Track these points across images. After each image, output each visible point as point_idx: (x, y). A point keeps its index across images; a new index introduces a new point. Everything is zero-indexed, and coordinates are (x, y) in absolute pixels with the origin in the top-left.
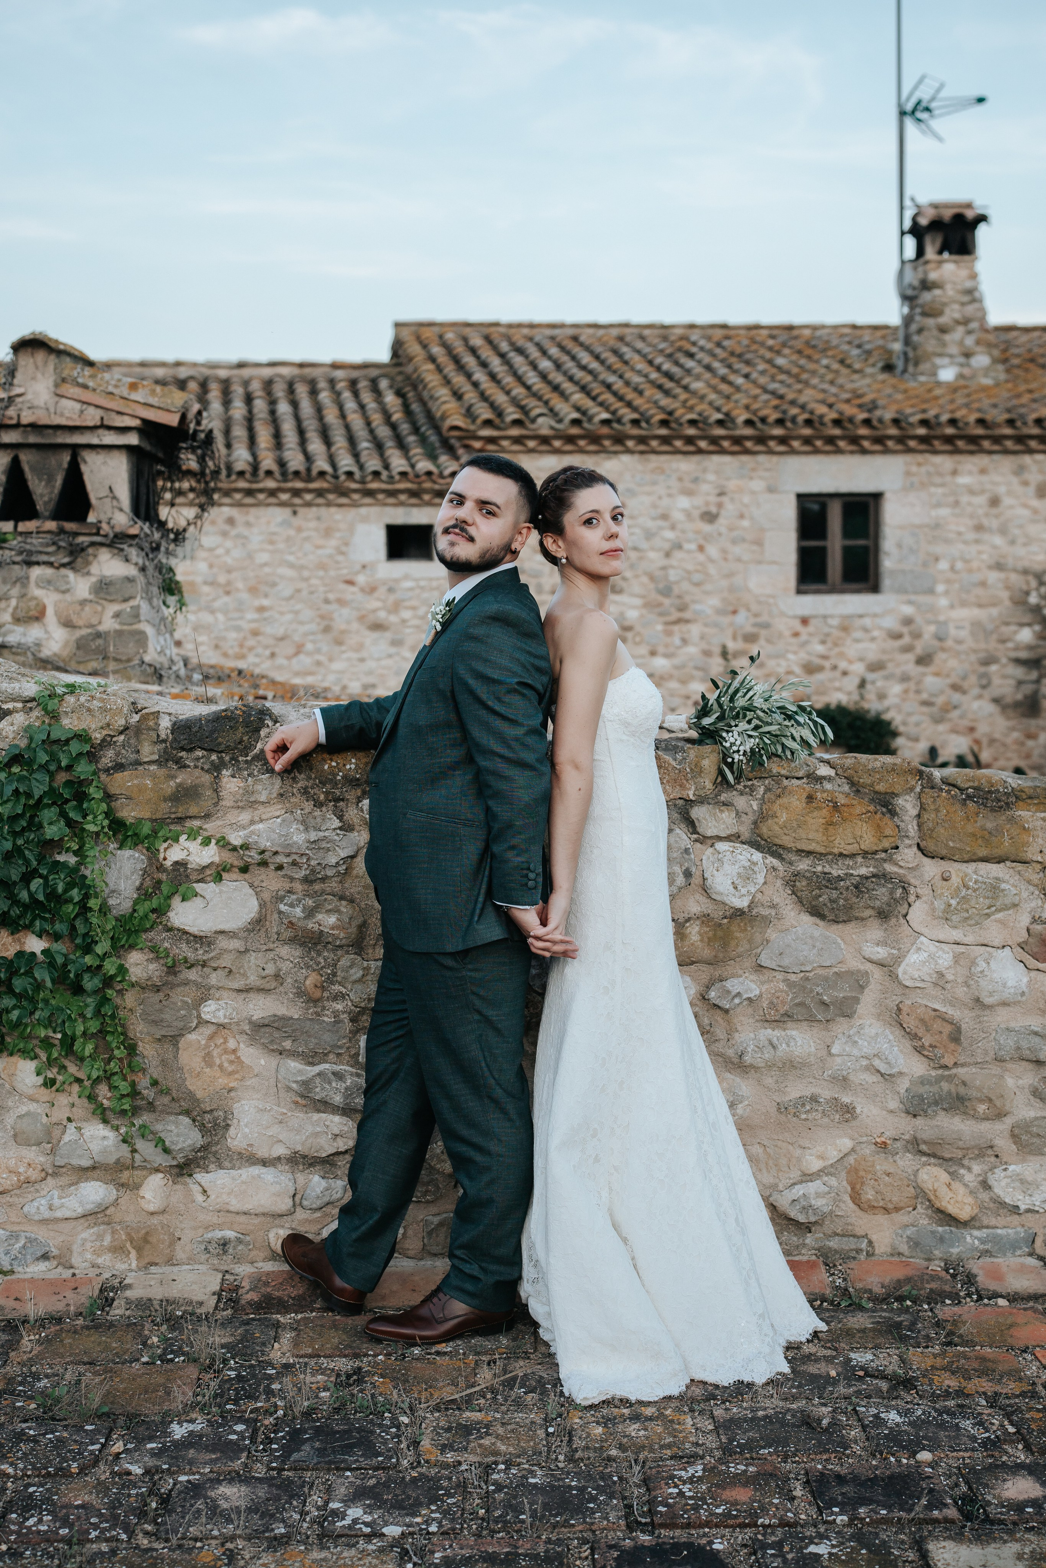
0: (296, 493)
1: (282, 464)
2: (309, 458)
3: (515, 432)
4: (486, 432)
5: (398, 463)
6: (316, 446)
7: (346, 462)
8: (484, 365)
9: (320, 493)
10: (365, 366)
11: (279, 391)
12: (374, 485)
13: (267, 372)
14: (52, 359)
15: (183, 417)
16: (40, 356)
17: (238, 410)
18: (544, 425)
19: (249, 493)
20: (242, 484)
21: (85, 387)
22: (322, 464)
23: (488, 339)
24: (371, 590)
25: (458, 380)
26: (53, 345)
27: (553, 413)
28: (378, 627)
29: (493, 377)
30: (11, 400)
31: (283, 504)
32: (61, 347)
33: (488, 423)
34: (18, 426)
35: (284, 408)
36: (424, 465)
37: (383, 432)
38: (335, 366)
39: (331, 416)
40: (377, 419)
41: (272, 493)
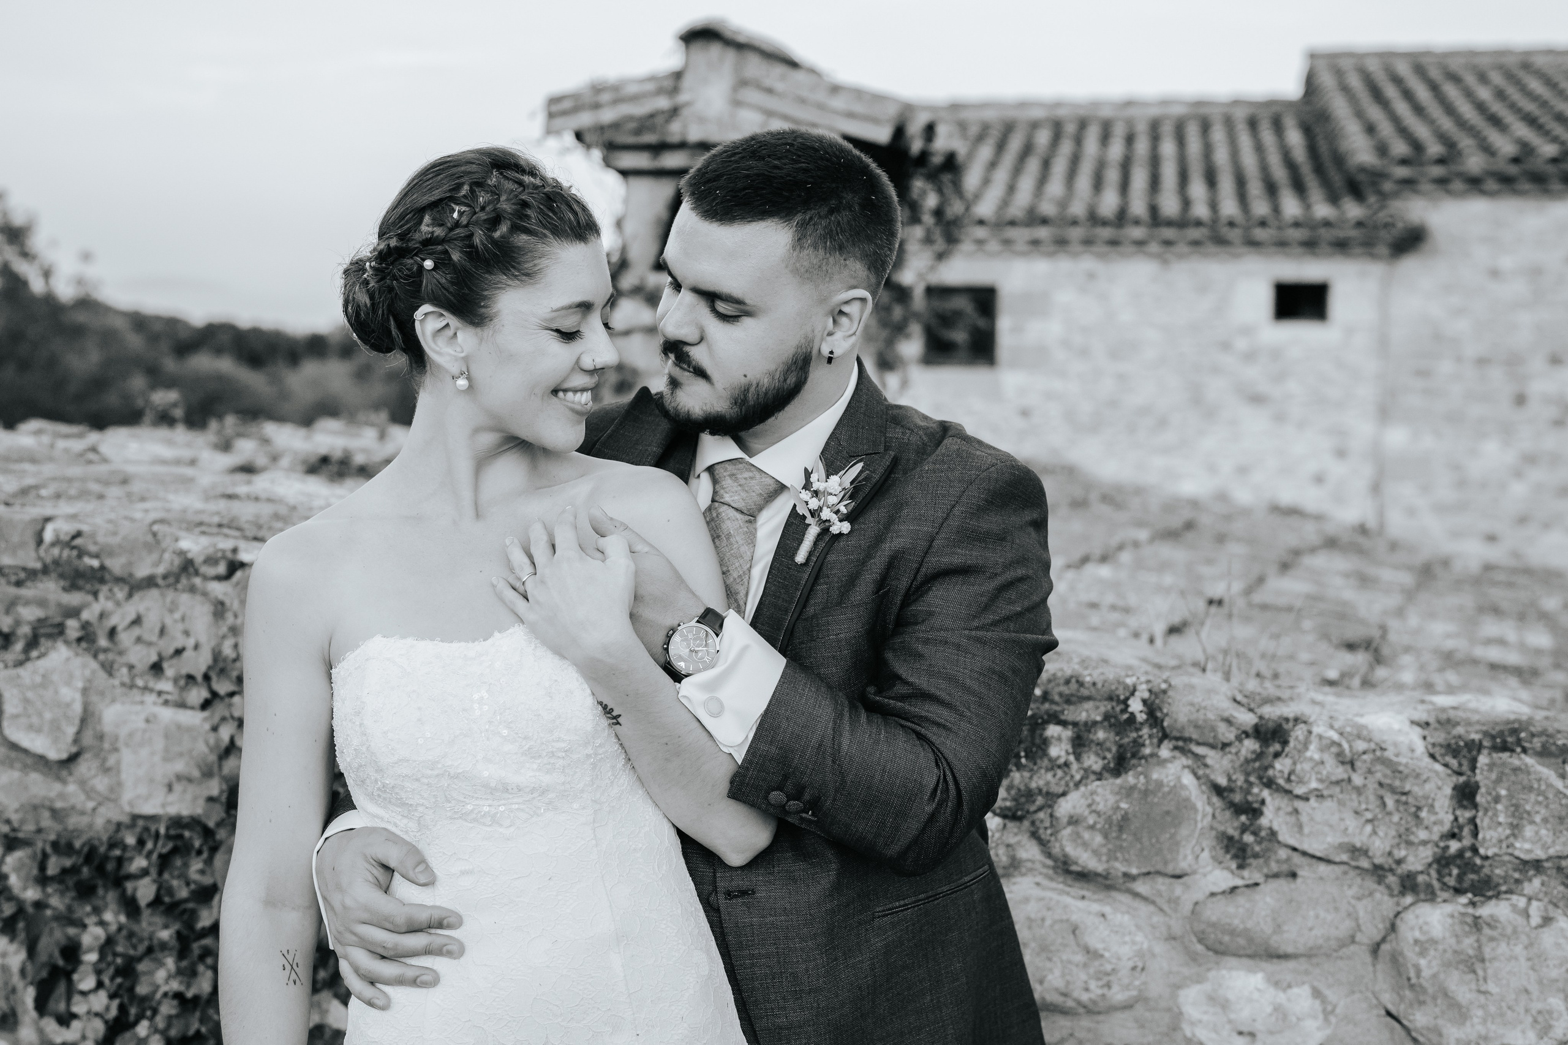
0: (1168, 243)
1: (1154, 210)
2: (1186, 203)
3: (1437, 171)
4: (1402, 172)
5: (1291, 207)
6: (1198, 189)
7: (1229, 207)
8: (1408, 95)
9: (1196, 243)
10: (1270, 103)
11: (1167, 129)
12: (1260, 234)
13: (1155, 112)
14: (731, 55)
15: (899, 132)
16: (715, 50)
17: (1116, 150)
18: (1474, 163)
19: (1114, 243)
20: (1106, 233)
21: (770, 91)
22: (1200, 210)
23: (1420, 70)
24: (1250, 356)
25: (1375, 113)
26: (728, 34)
27: (1488, 149)
28: (1257, 399)
29: (1419, 110)
30: (674, 112)
31: (1151, 256)
32: (741, 39)
33: (1404, 162)
34: (682, 145)
35: (1168, 148)
36: (1322, 210)
37: (1279, 173)
38: (1236, 103)
39: (1221, 156)
40: (1275, 160)
41: (1140, 243)
